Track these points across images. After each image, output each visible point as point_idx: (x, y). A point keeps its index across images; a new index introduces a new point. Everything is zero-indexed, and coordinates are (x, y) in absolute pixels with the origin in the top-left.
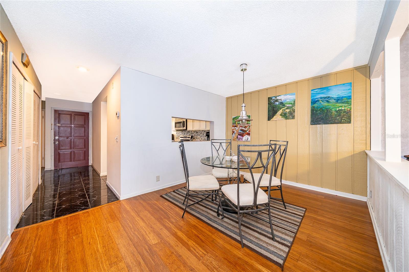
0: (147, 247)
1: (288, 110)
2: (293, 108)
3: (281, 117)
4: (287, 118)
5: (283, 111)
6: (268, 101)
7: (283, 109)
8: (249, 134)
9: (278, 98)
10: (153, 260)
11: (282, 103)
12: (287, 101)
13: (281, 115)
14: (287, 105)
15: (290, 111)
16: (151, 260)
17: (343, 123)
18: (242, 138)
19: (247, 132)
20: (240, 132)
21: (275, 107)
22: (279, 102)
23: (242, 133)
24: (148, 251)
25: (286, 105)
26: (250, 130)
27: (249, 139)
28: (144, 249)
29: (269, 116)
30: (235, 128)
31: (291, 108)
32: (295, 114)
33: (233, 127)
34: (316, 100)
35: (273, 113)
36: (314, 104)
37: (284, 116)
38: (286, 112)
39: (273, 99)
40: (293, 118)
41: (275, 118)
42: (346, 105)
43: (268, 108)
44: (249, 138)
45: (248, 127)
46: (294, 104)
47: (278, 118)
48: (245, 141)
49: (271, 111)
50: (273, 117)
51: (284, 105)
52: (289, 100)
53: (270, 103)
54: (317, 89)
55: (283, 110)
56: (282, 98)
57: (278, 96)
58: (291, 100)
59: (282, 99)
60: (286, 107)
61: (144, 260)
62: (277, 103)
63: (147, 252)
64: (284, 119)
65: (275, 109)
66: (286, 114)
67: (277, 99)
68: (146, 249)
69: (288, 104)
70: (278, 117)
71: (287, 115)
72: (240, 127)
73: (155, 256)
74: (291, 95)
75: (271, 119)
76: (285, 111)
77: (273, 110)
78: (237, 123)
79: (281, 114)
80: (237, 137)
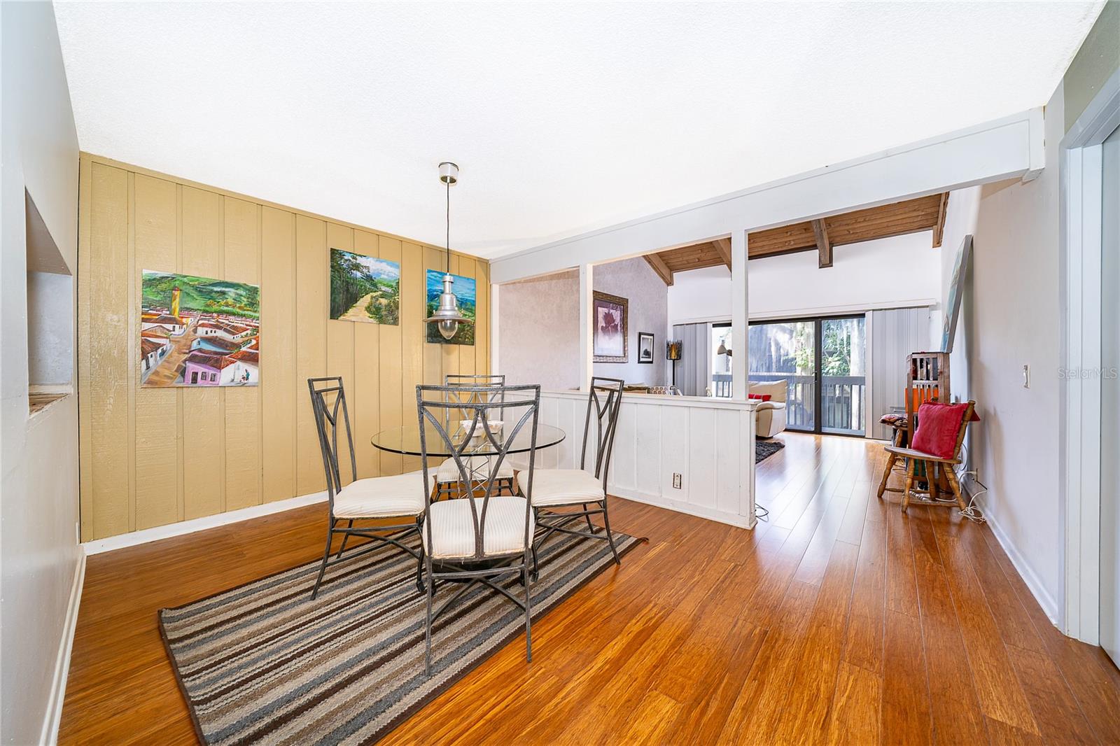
0: (694, 714)
1: (384, 301)
2: (395, 299)
3: (369, 315)
4: (381, 320)
5: (374, 300)
6: (332, 257)
7: (374, 294)
8: (252, 359)
9: (360, 260)
10: (721, 682)
11: (369, 278)
12: (383, 276)
13: (368, 309)
14: (384, 288)
15: (389, 305)
16: (723, 685)
17: (467, 344)
18: (211, 372)
19: (244, 349)
20: (200, 350)
21: (352, 284)
22: (362, 272)
23: (216, 353)
24: (703, 703)
25: (379, 285)
26: (258, 343)
27: (252, 379)
28: (705, 719)
29: (334, 307)
30: (169, 327)
31: (392, 297)
32: (398, 313)
33: (144, 320)
34: (435, 293)
35: (347, 299)
36: (431, 301)
37: (375, 311)
38: (380, 304)
39: (346, 258)
40: (395, 322)
41: (352, 314)
42: (470, 314)
43: (332, 282)
44: (254, 372)
45: (249, 332)
46: (396, 289)
47: (361, 315)
48: (233, 384)
49: (340, 293)
50: (346, 310)
51: (375, 285)
52: (385, 277)
53: (336, 268)
54: (436, 272)
55: (372, 297)
56: (371, 264)
57: (361, 256)
58: (390, 278)
59: (371, 268)
60: (381, 293)
61: (734, 701)
62: (359, 275)
63: (707, 704)
64: (375, 322)
65: (351, 290)
66: (380, 309)
67: (358, 262)
68: (703, 713)
69: (384, 285)
70: (358, 313)
71: (384, 313)
72: (203, 325)
73: (709, 680)
74: (391, 266)
75: (342, 317)
76: (378, 302)
77: (348, 290)
78: (176, 305)
79: (369, 307)
80: (183, 372)
